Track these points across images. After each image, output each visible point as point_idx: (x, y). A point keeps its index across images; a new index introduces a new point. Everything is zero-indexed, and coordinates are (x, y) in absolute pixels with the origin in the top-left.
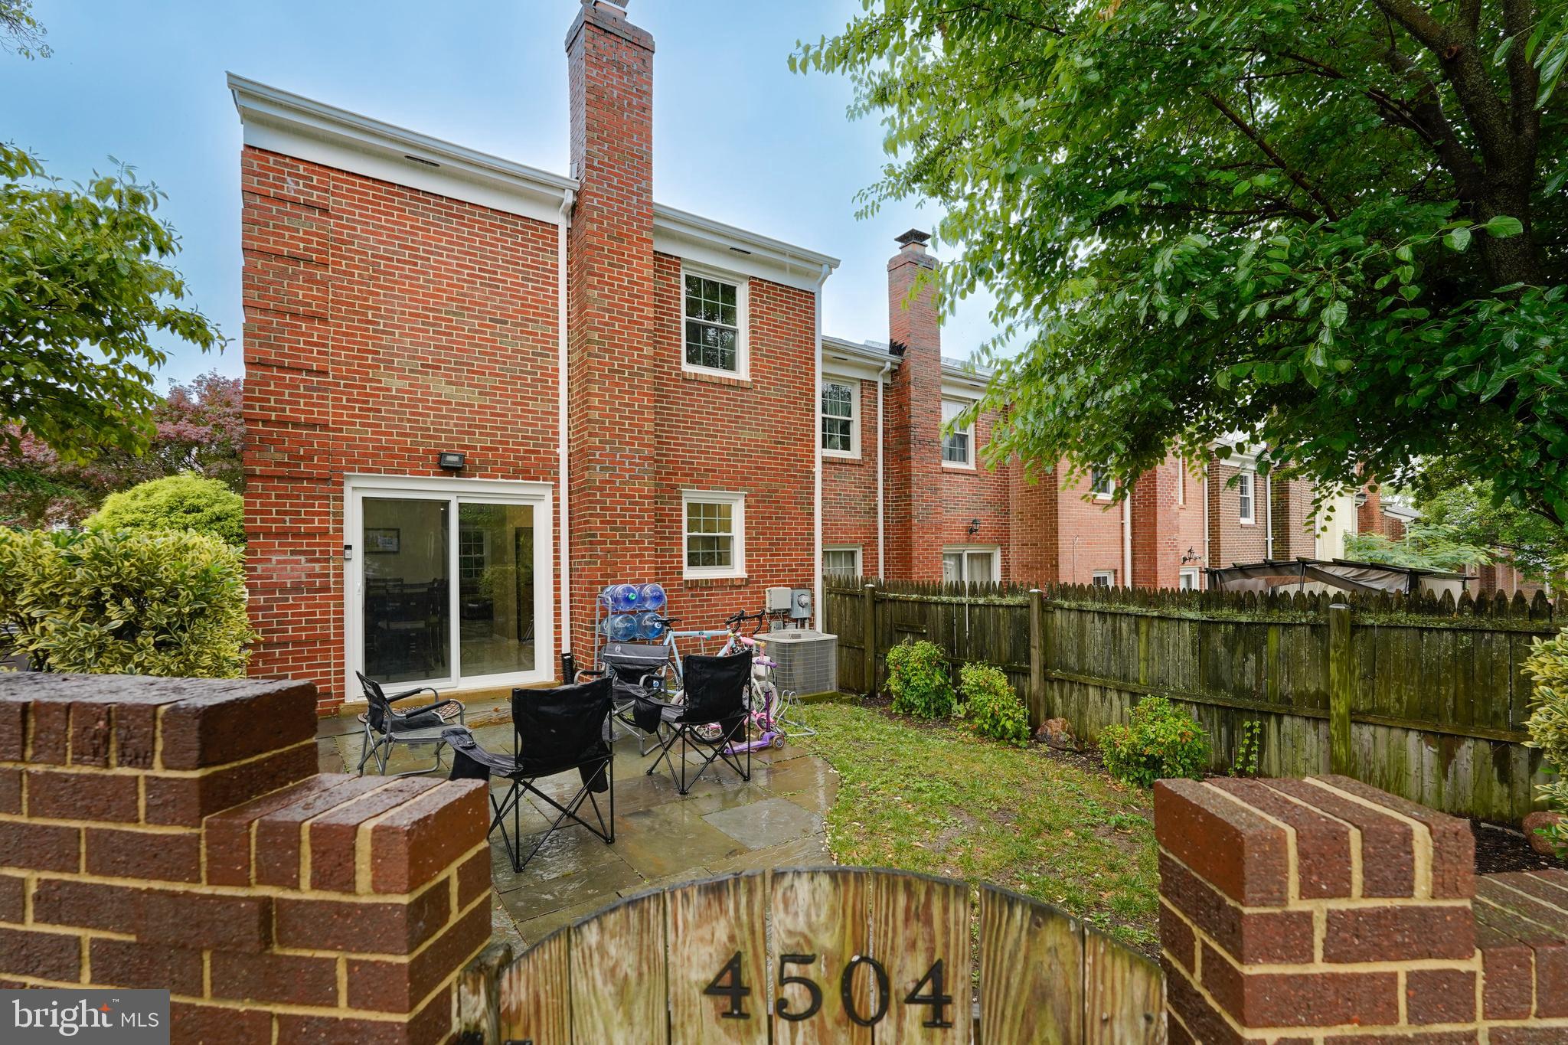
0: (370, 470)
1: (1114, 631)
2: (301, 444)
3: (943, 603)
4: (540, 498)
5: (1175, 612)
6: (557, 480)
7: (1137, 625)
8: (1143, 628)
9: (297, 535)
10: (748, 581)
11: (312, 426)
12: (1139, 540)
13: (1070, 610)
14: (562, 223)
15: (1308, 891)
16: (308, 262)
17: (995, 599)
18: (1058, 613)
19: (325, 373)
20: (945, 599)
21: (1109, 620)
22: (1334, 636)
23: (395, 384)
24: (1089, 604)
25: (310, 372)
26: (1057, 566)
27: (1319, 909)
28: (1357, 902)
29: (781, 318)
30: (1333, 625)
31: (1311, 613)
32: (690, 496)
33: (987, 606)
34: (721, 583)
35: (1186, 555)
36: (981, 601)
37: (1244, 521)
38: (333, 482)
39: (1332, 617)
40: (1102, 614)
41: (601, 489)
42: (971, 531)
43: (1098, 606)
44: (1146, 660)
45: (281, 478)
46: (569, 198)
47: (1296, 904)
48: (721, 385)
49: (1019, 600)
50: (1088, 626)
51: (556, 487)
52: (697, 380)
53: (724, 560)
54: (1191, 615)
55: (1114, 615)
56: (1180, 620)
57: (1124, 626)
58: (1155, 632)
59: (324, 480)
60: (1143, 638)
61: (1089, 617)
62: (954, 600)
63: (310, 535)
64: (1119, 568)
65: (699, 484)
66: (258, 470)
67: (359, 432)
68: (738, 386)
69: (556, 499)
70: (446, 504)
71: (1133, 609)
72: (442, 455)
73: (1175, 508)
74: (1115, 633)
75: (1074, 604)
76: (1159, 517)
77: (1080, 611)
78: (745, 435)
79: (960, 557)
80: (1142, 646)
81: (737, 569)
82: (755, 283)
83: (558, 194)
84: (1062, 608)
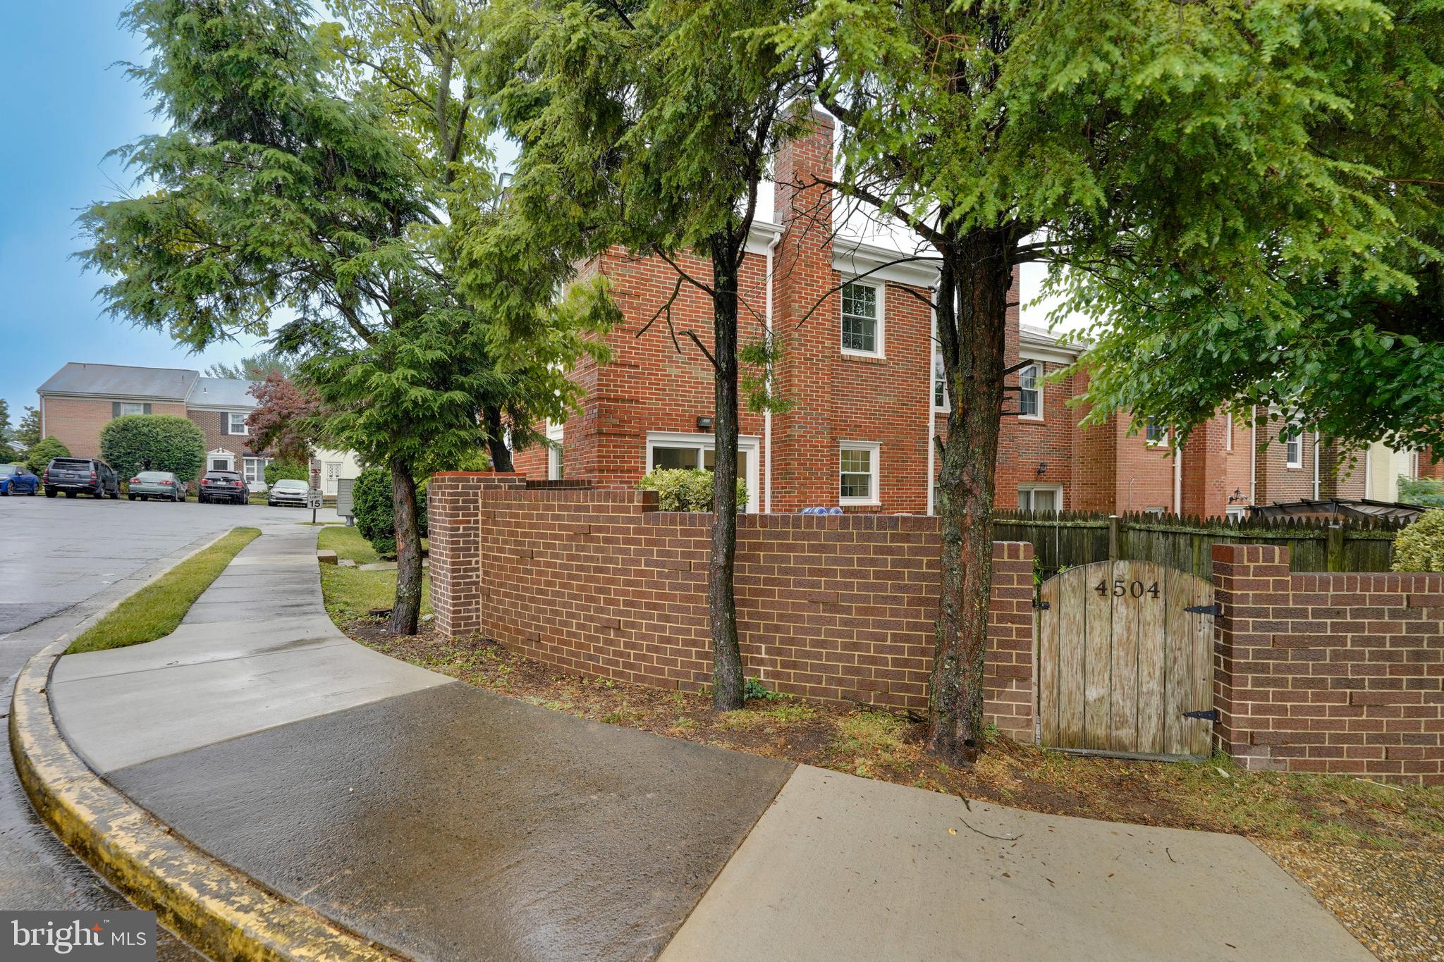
0: (660, 429)
1: (1174, 545)
2: (626, 413)
3: (1037, 526)
4: (751, 447)
5: (1220, 532)
6: (763, 435)
7: (1191, 540)
8: (1196, 543)
9: (622, 471)
10: (882, 508)
11: (631, 401)
12: (1189, 482)
13: (1140, 530)
14: (770, 255)
15: (1249, 561)
16: (630, 295)
17: (1080, 523)
18: (1131, 533)
19: (636, 366)
20: (1039, 523)
21: (1171, 538)
22: (1332, 545)
23: (674, 372)
24: (1156, 527)
25: (630, 366)
26: (1114, 502)
27: (1252, 565)
28: (1261, 564)
29: (906, 310)
30: (1331, 539)
31: (1317, 532)
32: (845, 445)
33: (1074, 528)
34: (864, 509)
35: (1233, 495)
36: (1069, 524)
37: (1290, 465)
38: (640, 436)
39: (1331, 533)
40: (1165, 533)
41: (798, 441)
42: (1039, 472)
43: (1162, 527)
44: (1198, 565)
45: (615, 435)
46: (777, 238)
47: (1246, 563)
48: (866, 363)
49: (1100, 523)
50: (1154, 541)
51: (762, 440)
52: (851, 360)
53: (864, 492)
54: (1232, 533)
55: (1174, 534)
56: (1223, 537)
57: (1182, 541)
58: (1205, 546)
59: (636, 436)
60: (1196, 549)
61: (1155, 535)
62: (1047, 524)
63: (629, 471)
64: (1170, 506)
65: (851, 437)
66: (605, 430)
67: (653, 404)
68: (877, 363)
69: (762, 447)
70: (698, 450)
71: (1189, 529)
72: (699, 419)
73: (1223, 453)
74: (1175, 546)
75: (1143, 526)
76: (1208, 462)
77: (1149, 531)
78: (882, 399)
79: (1028, 493)
80: (1195, 555)
81: (874, 499)
82: (891, 286)
83: (771, 236)
84: (1134, 529)
